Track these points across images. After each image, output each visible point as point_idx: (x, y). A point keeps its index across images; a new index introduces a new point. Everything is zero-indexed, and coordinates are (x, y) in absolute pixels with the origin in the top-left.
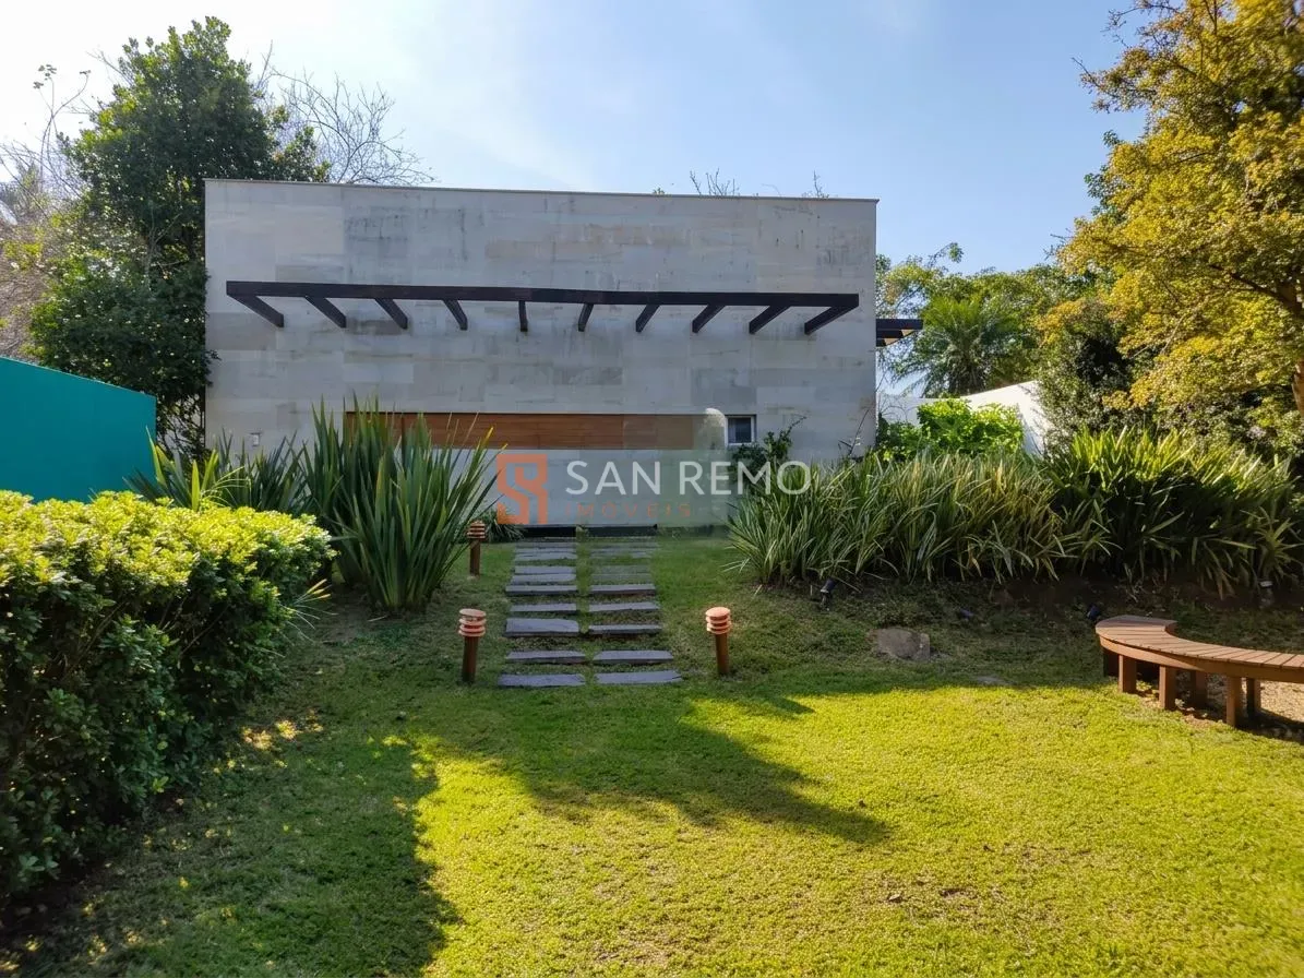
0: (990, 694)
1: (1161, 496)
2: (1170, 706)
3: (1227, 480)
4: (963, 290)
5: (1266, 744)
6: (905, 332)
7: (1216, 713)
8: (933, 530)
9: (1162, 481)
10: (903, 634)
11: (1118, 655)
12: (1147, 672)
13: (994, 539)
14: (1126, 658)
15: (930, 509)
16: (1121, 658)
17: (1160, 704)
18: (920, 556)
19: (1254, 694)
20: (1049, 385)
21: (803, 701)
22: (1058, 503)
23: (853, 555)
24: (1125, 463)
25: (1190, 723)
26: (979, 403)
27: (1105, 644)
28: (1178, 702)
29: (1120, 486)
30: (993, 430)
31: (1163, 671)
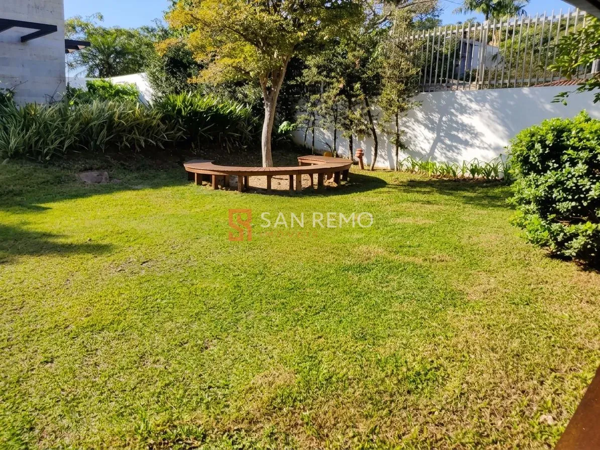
0: (141, 192)
1: (207, 117)
2: (216, 188)
3: (231, 111)
4: (106, 33)
5: (252, 195)
6: (80, 47)
7: (234, 188)
8: (104, 131)
9: (207, 112)
10: (95, 174)
11: (194, 173)
12: (206, 178)
13: (135, 134)
14: (197, 174)
15: (103, 122)
16: (196, 175)
17: (212, 188)
18: (98, 143)
19: (246, 181)
20: (153, 74)
21: (43, 205)
22: (163, 120)
23: (62, 143)
24: (191, 104)
25: (224, 192)
26: (118, 81)
27: (187, 169)
28: (219, 186)
29: (190, 113)
30: (125, 92)
31: (213, 177)
